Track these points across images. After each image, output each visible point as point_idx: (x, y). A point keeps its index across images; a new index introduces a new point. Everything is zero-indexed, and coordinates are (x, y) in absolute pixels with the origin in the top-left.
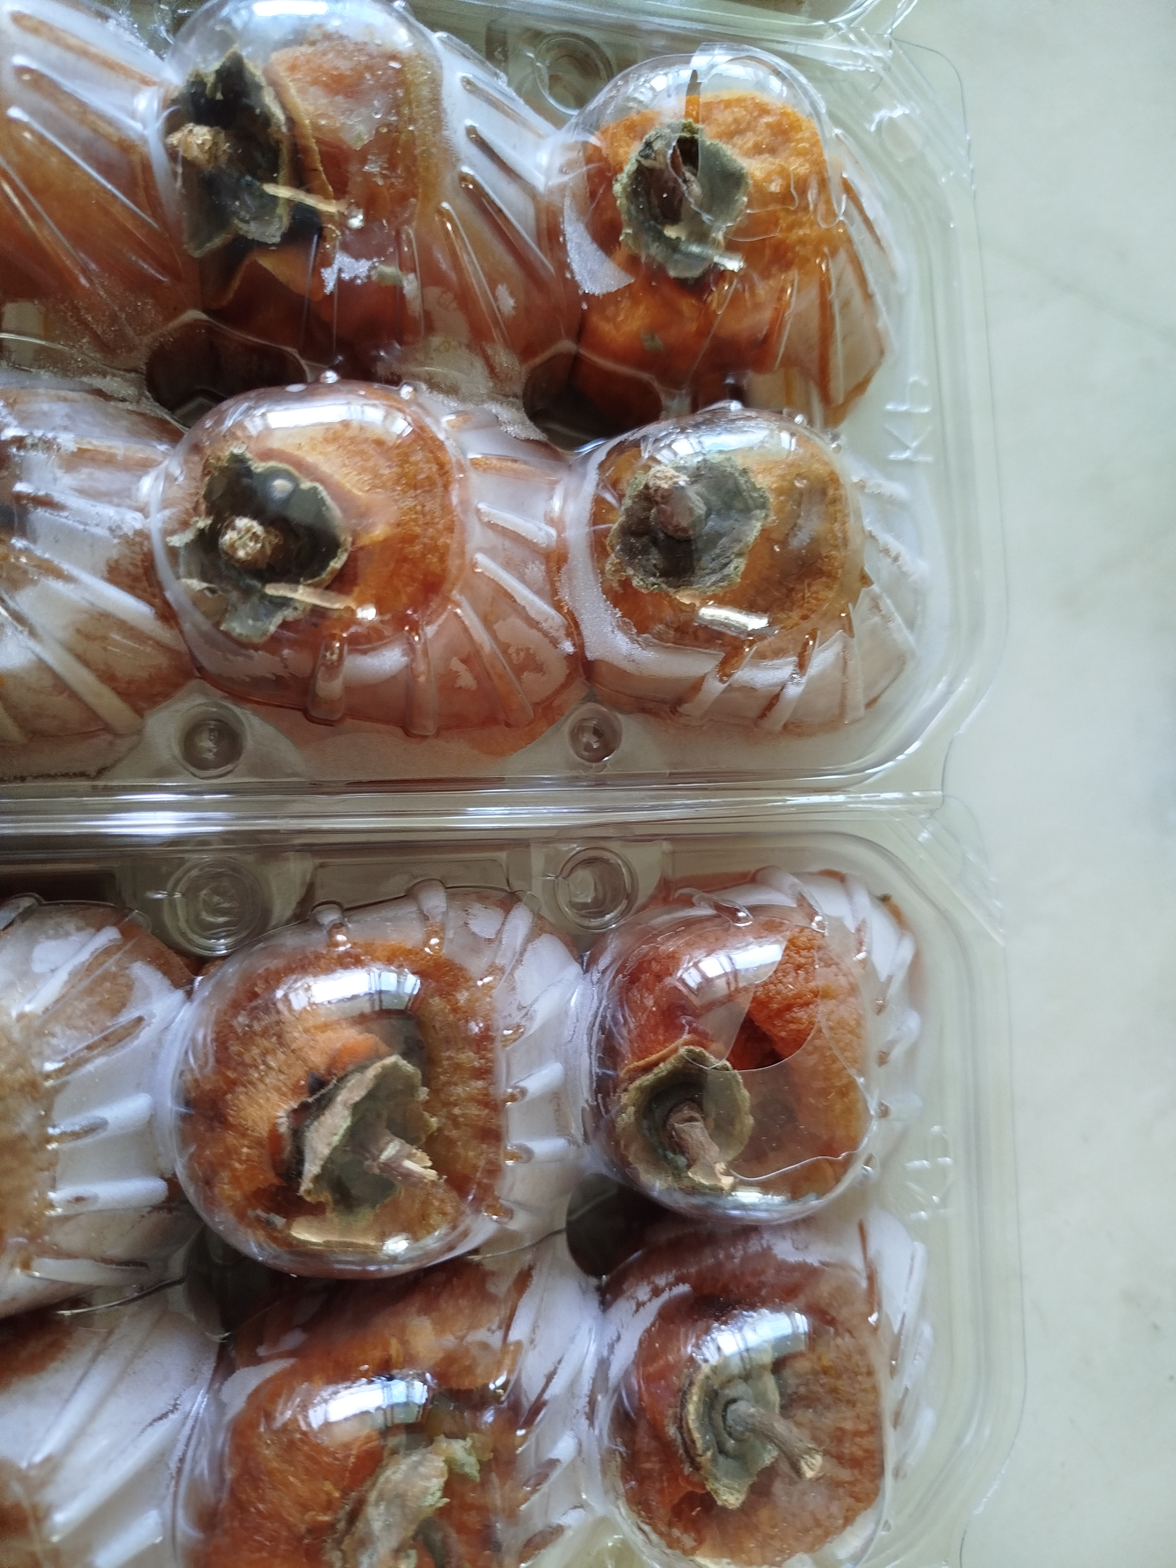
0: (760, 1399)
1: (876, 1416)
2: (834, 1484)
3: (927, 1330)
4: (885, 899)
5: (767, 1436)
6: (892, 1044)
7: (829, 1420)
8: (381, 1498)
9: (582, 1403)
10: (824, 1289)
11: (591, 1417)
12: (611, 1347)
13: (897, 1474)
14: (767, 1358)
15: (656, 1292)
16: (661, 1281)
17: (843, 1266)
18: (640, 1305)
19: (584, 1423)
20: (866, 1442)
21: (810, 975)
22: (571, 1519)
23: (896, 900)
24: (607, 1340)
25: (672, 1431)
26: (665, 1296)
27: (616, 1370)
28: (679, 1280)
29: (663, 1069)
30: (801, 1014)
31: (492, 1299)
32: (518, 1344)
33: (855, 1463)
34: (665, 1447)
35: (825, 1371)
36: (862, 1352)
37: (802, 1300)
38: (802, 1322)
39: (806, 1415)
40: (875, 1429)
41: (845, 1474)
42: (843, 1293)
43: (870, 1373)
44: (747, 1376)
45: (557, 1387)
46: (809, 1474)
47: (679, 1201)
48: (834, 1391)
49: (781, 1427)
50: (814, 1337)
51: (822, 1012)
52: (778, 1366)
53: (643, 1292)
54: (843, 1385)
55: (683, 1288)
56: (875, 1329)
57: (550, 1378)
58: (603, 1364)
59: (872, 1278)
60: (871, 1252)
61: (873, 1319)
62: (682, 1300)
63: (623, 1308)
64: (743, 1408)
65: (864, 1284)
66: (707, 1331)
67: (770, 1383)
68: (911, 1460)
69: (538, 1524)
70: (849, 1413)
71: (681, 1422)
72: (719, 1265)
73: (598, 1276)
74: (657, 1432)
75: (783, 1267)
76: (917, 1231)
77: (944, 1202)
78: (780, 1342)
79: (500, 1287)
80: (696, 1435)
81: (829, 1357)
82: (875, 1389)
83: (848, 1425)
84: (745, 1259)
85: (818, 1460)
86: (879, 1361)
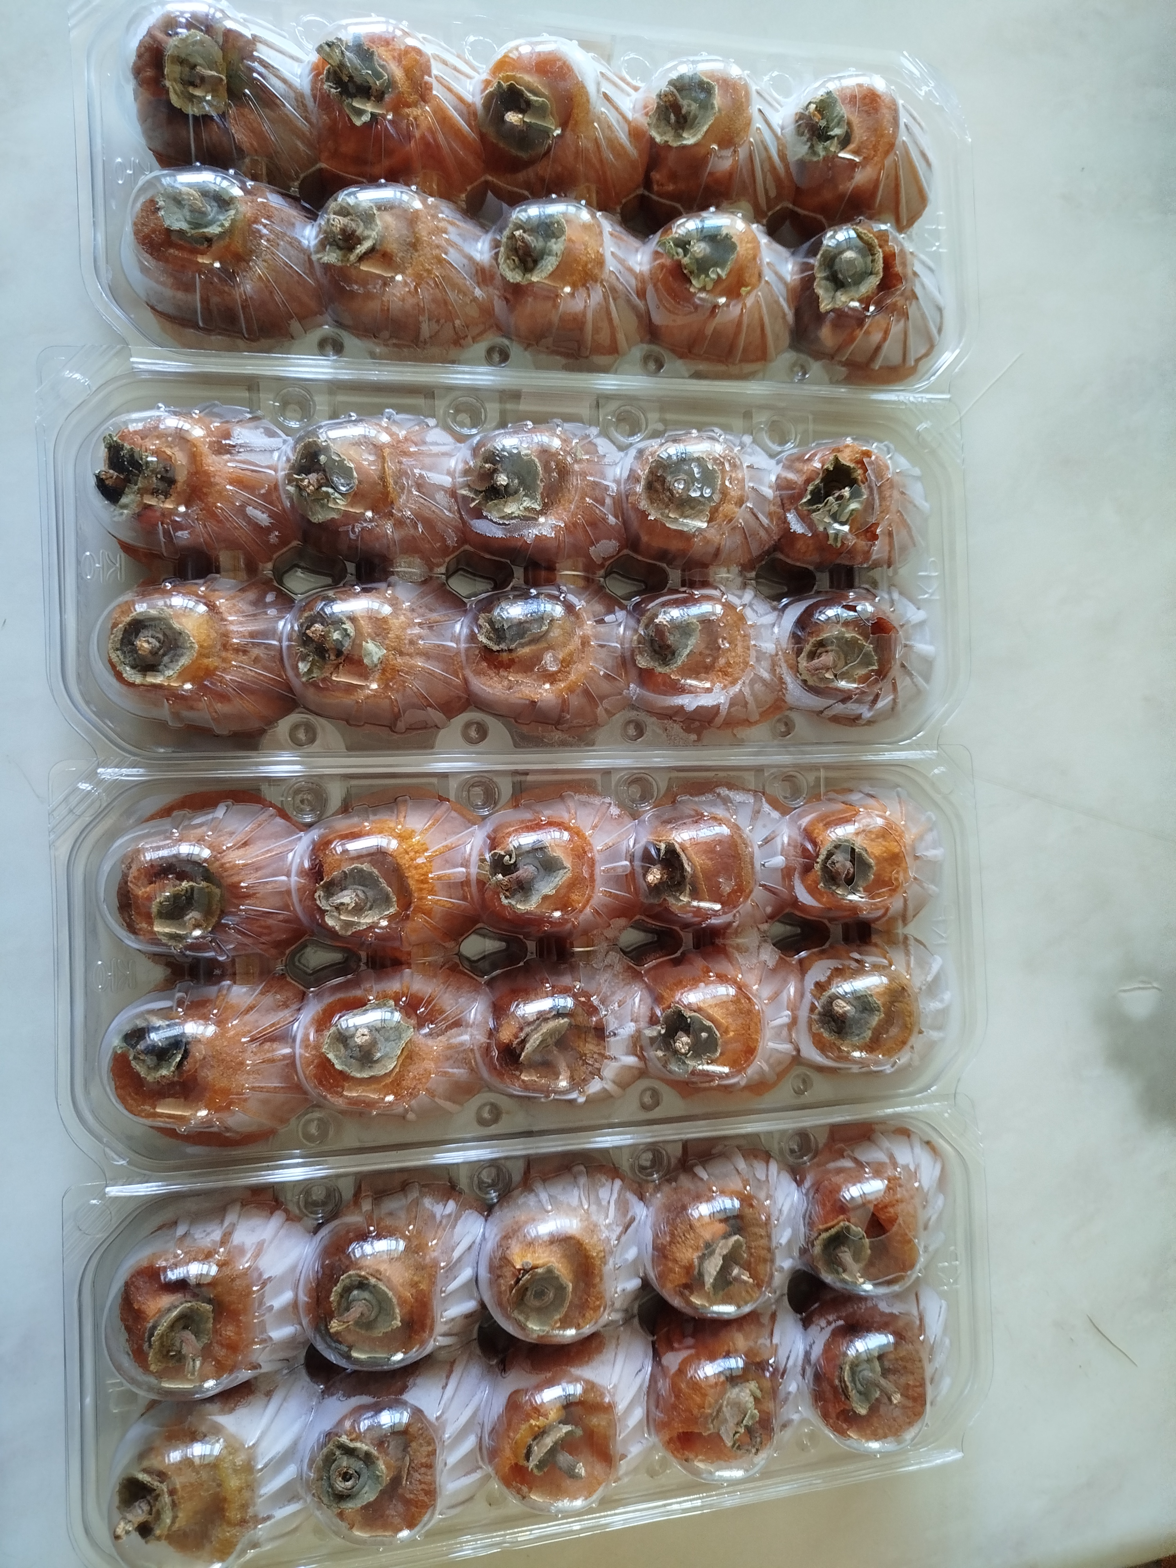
0: (873, 1370)
1: (923, 1379)
2: (904, 1407)
3: (947, 1341)
4: (928, 1143)
5: (877, 1385)
6: (929, 1219)
7: (903, 1380)
8: (728, 1404)
9: (799, 1369)
10: (901, 1323)
11: (803, 1375)
12: (811, 1347)
13: (932, 1404)
14: (876, 1354)
15: (829, 1323)
16: (831, 1318)
17: (908, 1314)
18: (822, 1329)
19: (800, 1378)
20: (919, 1390)
21: (895, 1193)
22: (795, 1417)
23: (934, 1143)
24: (808, 1343)
25: (837, 1382)
26: (833, 1325)
27: (813, 1357)
28: (839, 1318)
29: (833, 1231)
30: (891, 1210)
31: (762, 1325)
32: (777, 1345)
33: (915, 1400)
34: (834, 1388)
35: (902, 1359)
36: (917, 1352)
37: (891, 1328)
38: (891, 1338)
39: (892, 1377)
40: (922, 1385)
41: (910, 1404)
42: (909, 1325)
43: (920, 1361)
44: (869, 1361)
45: (791, 1363)
46: (895, 1402)
47: (838, 1285)
48: (905, 1367)
49: (883, 1381)
50: (896, 1344)
51: (900, 1208)
52: (880, 1357)
53: (823, 1323)
54: (909, 1365)
55: (841, 1322)
56: (923, 1342)
57: (788, 1358)
58: (807, 1354)
59: (921, 1319)
60: (921, 1307)
61: (922, 1338)
62: (841, 1327)
63: (814, 1329)
64: (868, 1374)
65: (918, 1322)
66: (851, 1341)
67: (877, 1364)
68: (939, 1399)
69: (785, 1418)
70: (911, 1377)
71: (841, 1380)
72: (855, 1312)
73: (801, 1313)
74: (831, 1383)
75: (882, 1314)
76: (943, 1295)
77: (956, 1282)
78: (881, 1347)
79: (765, 1320)
80: (848, 1384)
81: (902, 1353)
82: (922, 1368)
83: (911, 1383)
84: (866, 1309)
85: (898, 1396)
86: (924, 1356)
